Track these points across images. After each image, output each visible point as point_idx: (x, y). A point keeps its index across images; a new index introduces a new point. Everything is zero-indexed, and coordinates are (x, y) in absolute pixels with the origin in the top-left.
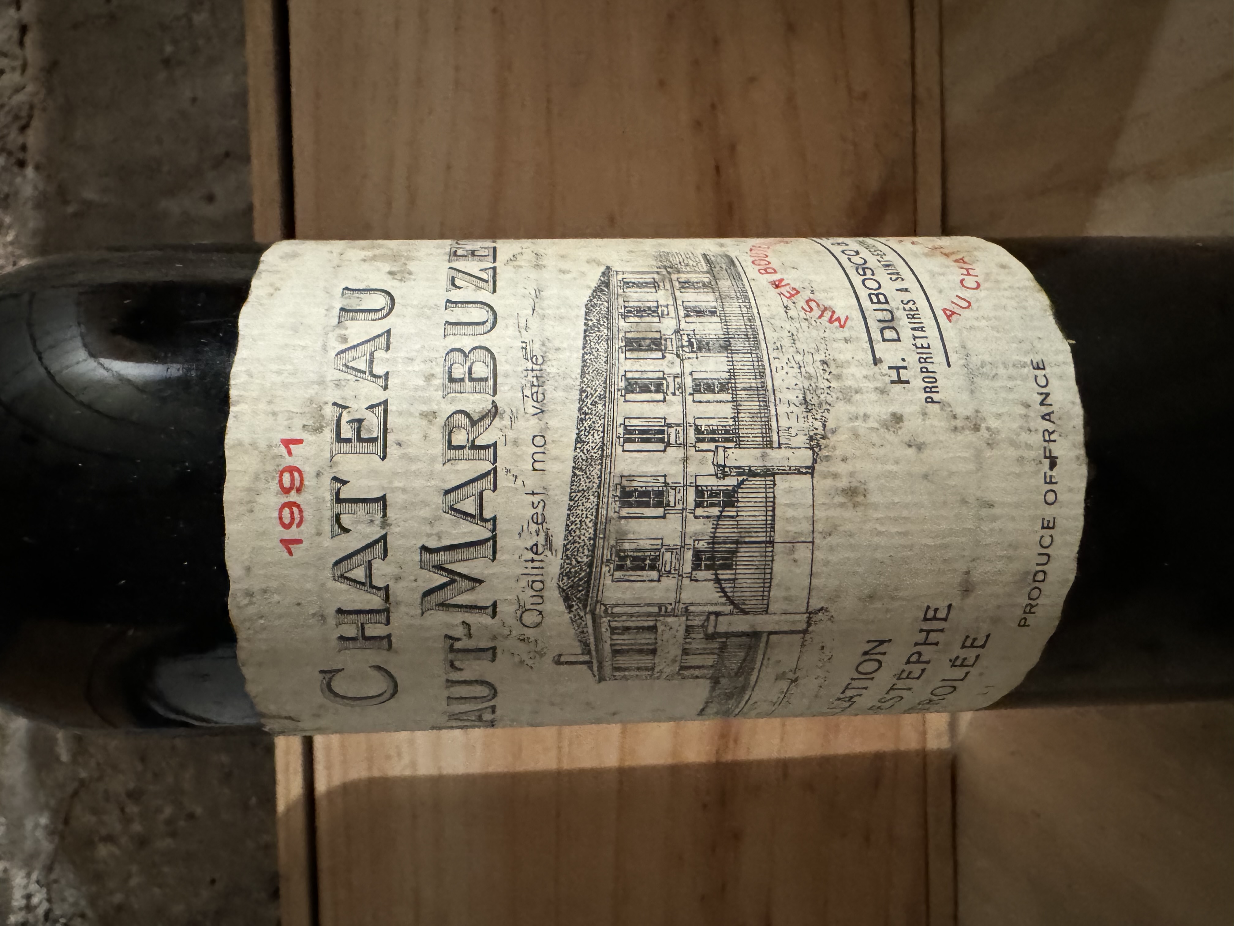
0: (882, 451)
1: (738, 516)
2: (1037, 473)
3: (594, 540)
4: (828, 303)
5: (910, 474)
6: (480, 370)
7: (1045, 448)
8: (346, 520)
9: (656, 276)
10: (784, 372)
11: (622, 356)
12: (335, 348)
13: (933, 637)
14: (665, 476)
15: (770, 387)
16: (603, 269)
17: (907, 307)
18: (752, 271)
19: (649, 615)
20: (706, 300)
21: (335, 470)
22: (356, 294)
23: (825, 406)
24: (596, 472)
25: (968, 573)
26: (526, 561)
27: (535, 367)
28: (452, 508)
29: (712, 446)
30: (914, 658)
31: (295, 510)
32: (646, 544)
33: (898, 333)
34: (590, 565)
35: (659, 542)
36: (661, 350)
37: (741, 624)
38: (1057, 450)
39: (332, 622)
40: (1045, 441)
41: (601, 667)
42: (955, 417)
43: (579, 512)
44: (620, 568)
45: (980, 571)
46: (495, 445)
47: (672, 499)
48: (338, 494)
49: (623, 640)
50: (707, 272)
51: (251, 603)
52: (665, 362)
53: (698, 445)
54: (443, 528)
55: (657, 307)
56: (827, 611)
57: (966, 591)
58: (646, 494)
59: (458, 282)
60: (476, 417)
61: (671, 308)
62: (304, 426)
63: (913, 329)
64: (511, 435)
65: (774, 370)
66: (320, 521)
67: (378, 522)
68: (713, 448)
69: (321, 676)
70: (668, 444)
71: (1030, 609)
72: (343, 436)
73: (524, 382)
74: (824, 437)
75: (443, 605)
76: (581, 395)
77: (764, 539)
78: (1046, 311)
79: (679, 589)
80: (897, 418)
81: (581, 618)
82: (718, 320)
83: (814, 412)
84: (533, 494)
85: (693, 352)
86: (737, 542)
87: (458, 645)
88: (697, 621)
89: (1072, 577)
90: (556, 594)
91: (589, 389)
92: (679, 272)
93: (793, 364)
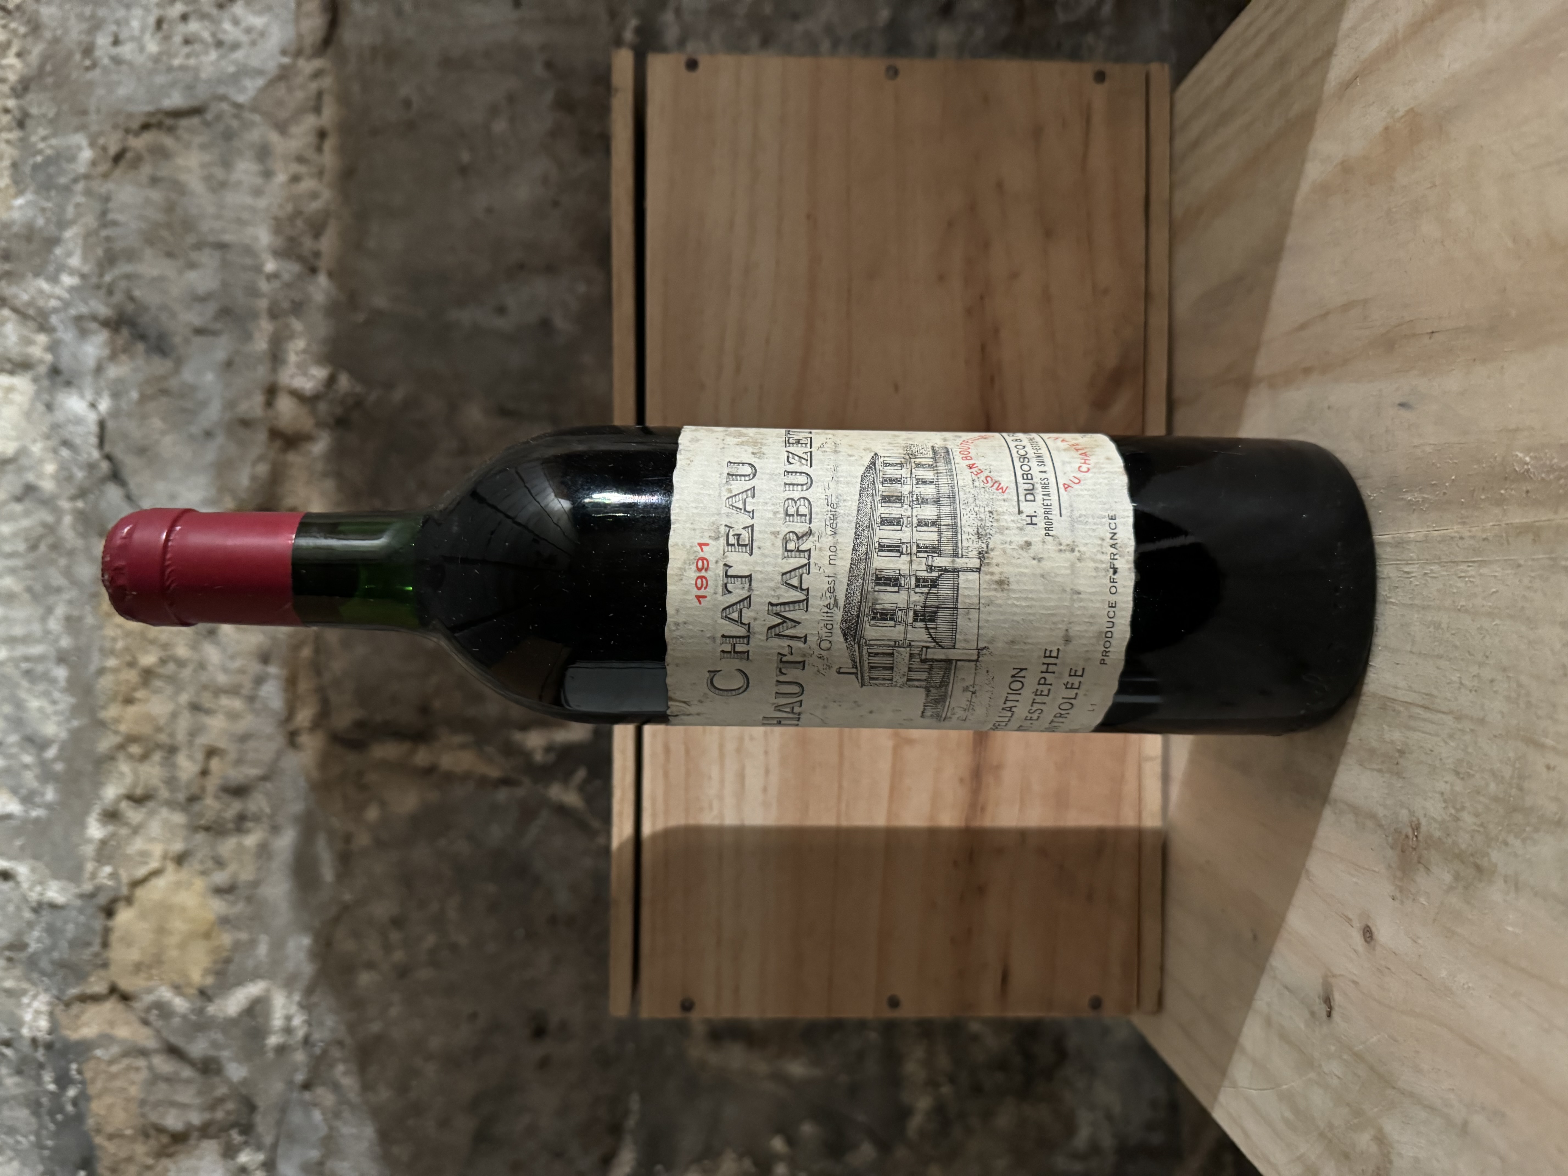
0: (1019, 561)
1: (938, 593)
2: (1105, 576)
3: (861, 603)
4: (997, 479)
5: (1034, 575)
6: (803, 510)
7: (1111, 563)
8: (730, 586)
9: (903, 460)
10: (968, 516)
11: (880, 505)
12: (725, 496)
13: (1051, 668)
14: (899, 570)
15: (959, 525)
16: (872, 454)
17: (1043, 482)
18: (958, 458)
19: (890, 646)
20: (929, 475)
21: (725, 560)
22: (735, 466)
23: (988, 536)
24: (862, 566)
25: (1067, 630)
26: (824, 612)
27: (832, 509)
28: (786, 583)
29: (925, 555)
30: (1042, 681)
31: (704, 580)
32: (887, 606)
33: (1034, 497)
34: (858, 616)
35: (895, 605)
36: (901, 503)
37: (940, 654)
38: (1117, 564)
39: (718, 641)
40: (1111, 559)
41: (862, 677)
42: (1061, 544)
43: (853, 587)
44: (873, 618)
45: (1075, 629)
46: (810, 550)
47: (903, 582)
48: (726, 573)
49: (876, 660)
50: (932, 458)
51: (678, 629)
52: (902, 509)
53: (918, 554)
54: (782, 593)
55: (901, 478)
56: (988, 649)
57: (1067, 641)
58: (889, 579)
59: (791, 460)
60: (800, 535)
61: (909, 479)
62: (710, 536)
63: (1043, 495)
64: (818, 545)
65: (962, 515)
66: (717, 586)
67: (746, 588)
68: (926, 556)
69: (708, 675)
70: (902, 553)
71: (1106, 653)
72: (730, 543)
73: (826, 517)
74: (987, 553)
75: (778, 635)
76: (856, 525)
77: (952, 606)
78: (1123, 486)
79: (906, 632)
80: (1028, 544)
81: (852, 646)
82: (934, 486)
83: (982, 539)
84: (829, 577)
85: (918, 504)
86: (937, 607)
87: (784, 659)
88: (916, 651)
89: (1128, 635)
90: (839, 631)
91: (861, 523)
92: (916, 458)
93: (973, 512)
